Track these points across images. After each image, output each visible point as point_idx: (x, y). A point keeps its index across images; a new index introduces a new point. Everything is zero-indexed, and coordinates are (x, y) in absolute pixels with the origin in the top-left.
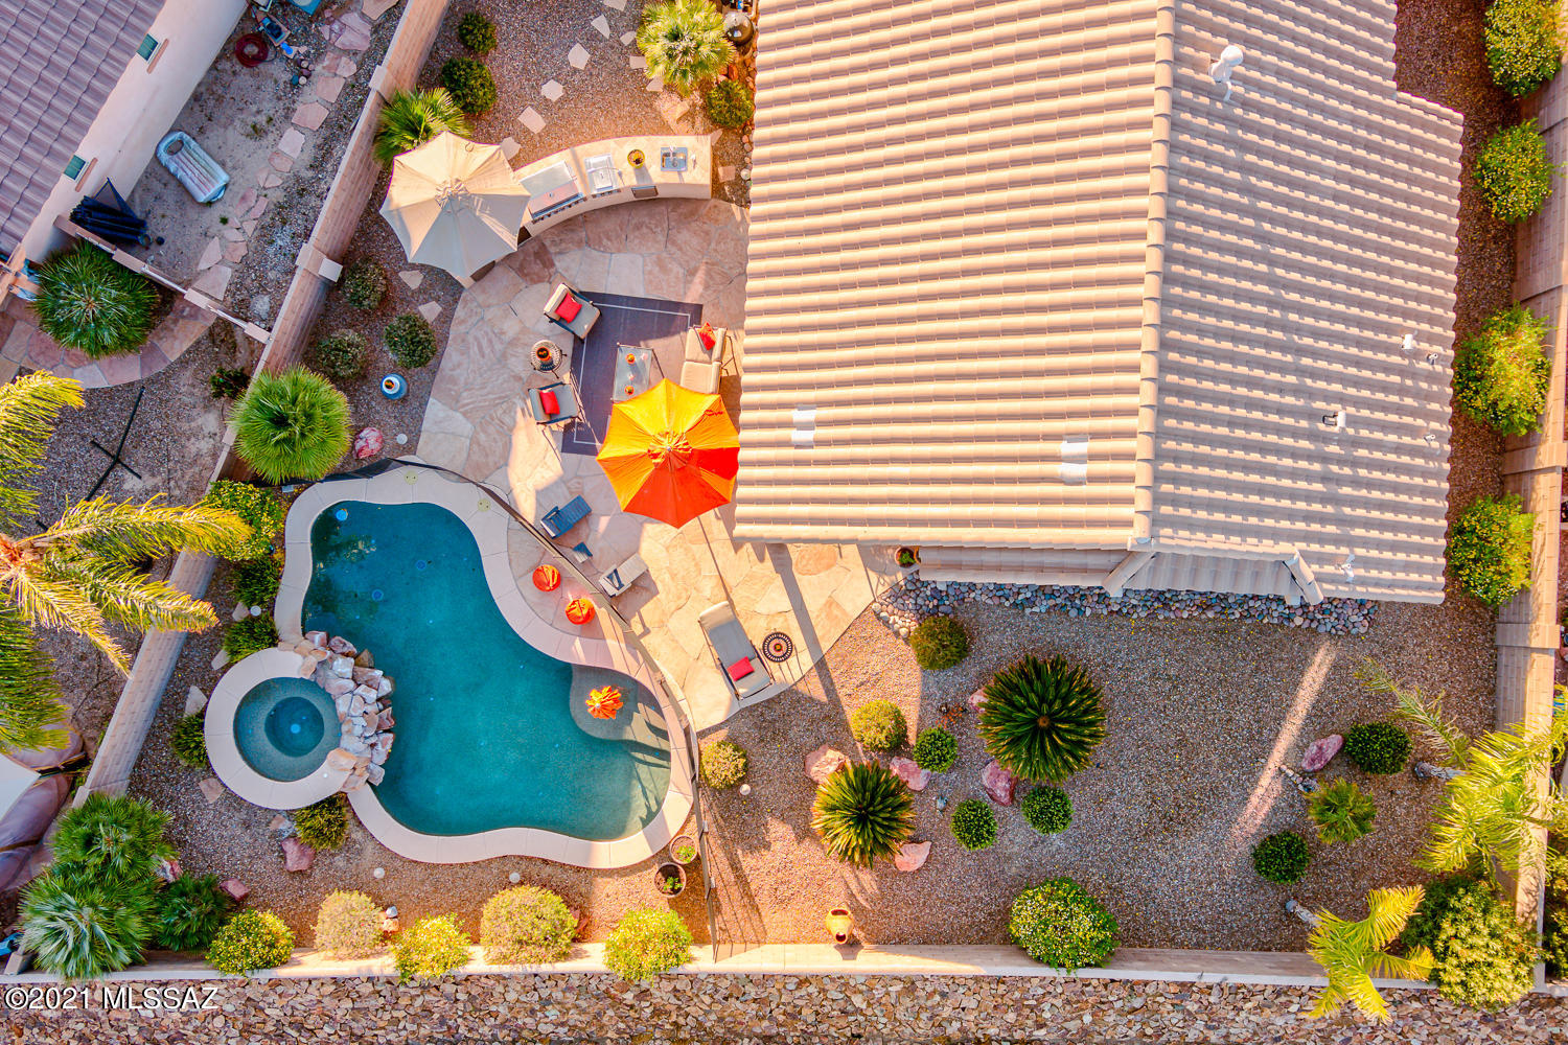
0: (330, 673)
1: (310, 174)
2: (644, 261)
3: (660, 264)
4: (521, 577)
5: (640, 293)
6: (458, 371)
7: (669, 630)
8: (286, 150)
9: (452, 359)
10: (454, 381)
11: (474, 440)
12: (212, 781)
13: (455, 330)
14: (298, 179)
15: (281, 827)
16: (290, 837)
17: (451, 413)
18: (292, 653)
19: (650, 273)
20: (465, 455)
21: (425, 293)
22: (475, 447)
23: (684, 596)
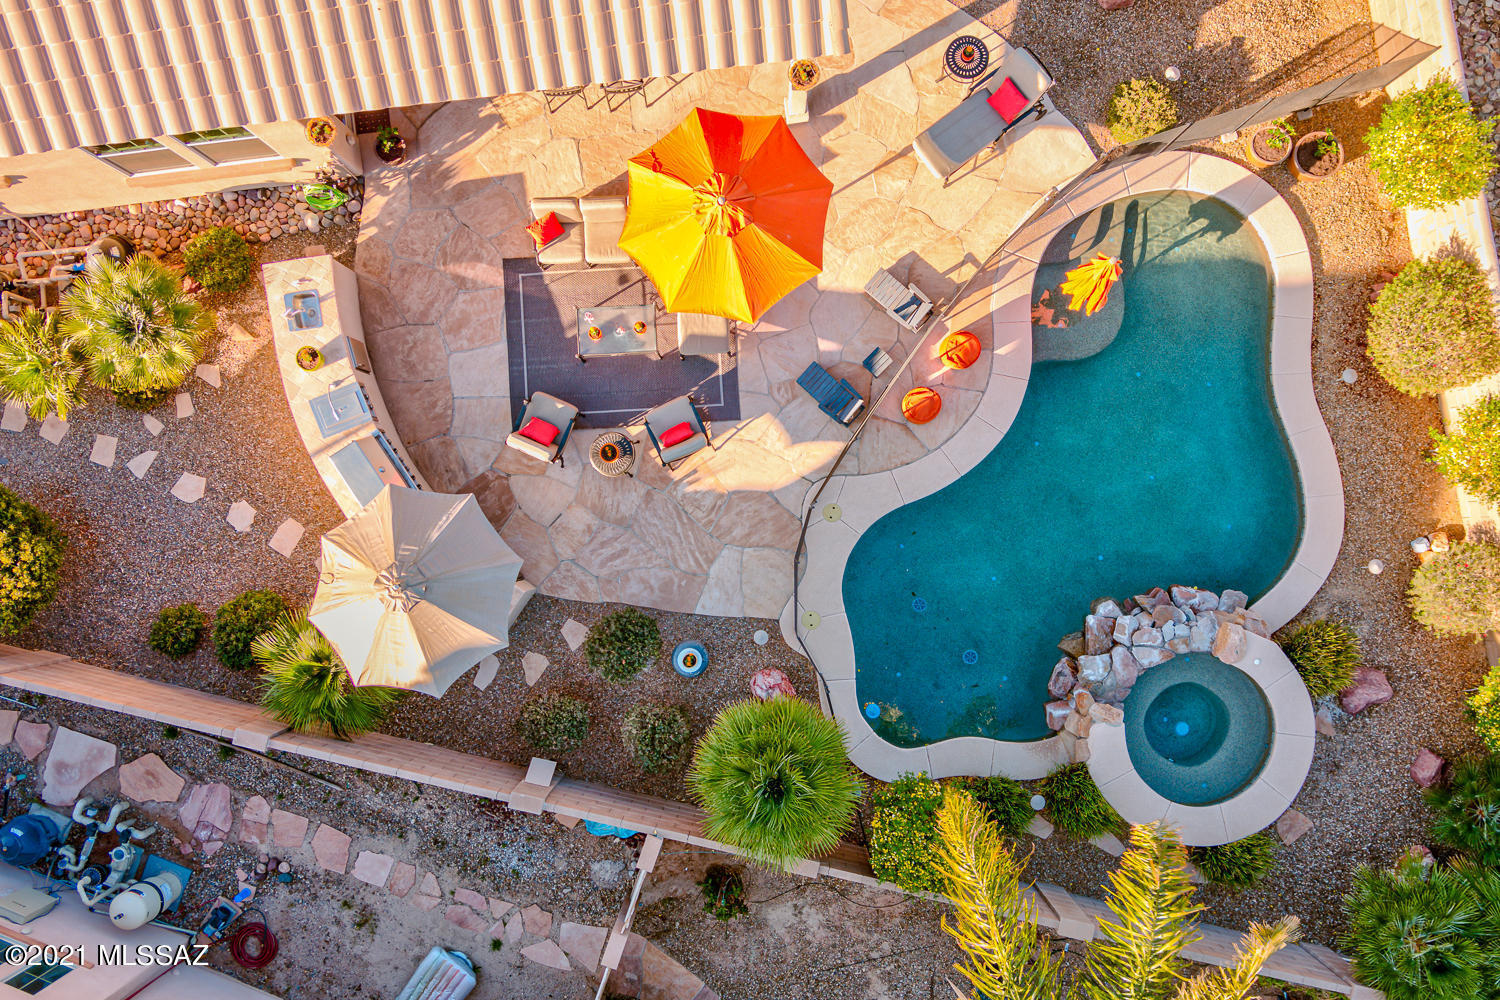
0: (1108, 682)
1: (412, 836)
2: (457, 351)
3: (456, 329)
4: (923, 446)
5: (502, 348)
6: (653, 582)
7: (964, 228)
8: (384, 874)
9: (636, 593)
10: (666, 586)
11: (744, 543)
12: (1281, 828)
13: (596, 595)
14: (422, 852)
15: (1329, 720)
16: (1341, 705)
17: (711, 581)
18: (1090, 740)
19: (470, 340)
20: (766, 552)
21: (552, 645)
22: (754, 539)
23: (910, 216)
